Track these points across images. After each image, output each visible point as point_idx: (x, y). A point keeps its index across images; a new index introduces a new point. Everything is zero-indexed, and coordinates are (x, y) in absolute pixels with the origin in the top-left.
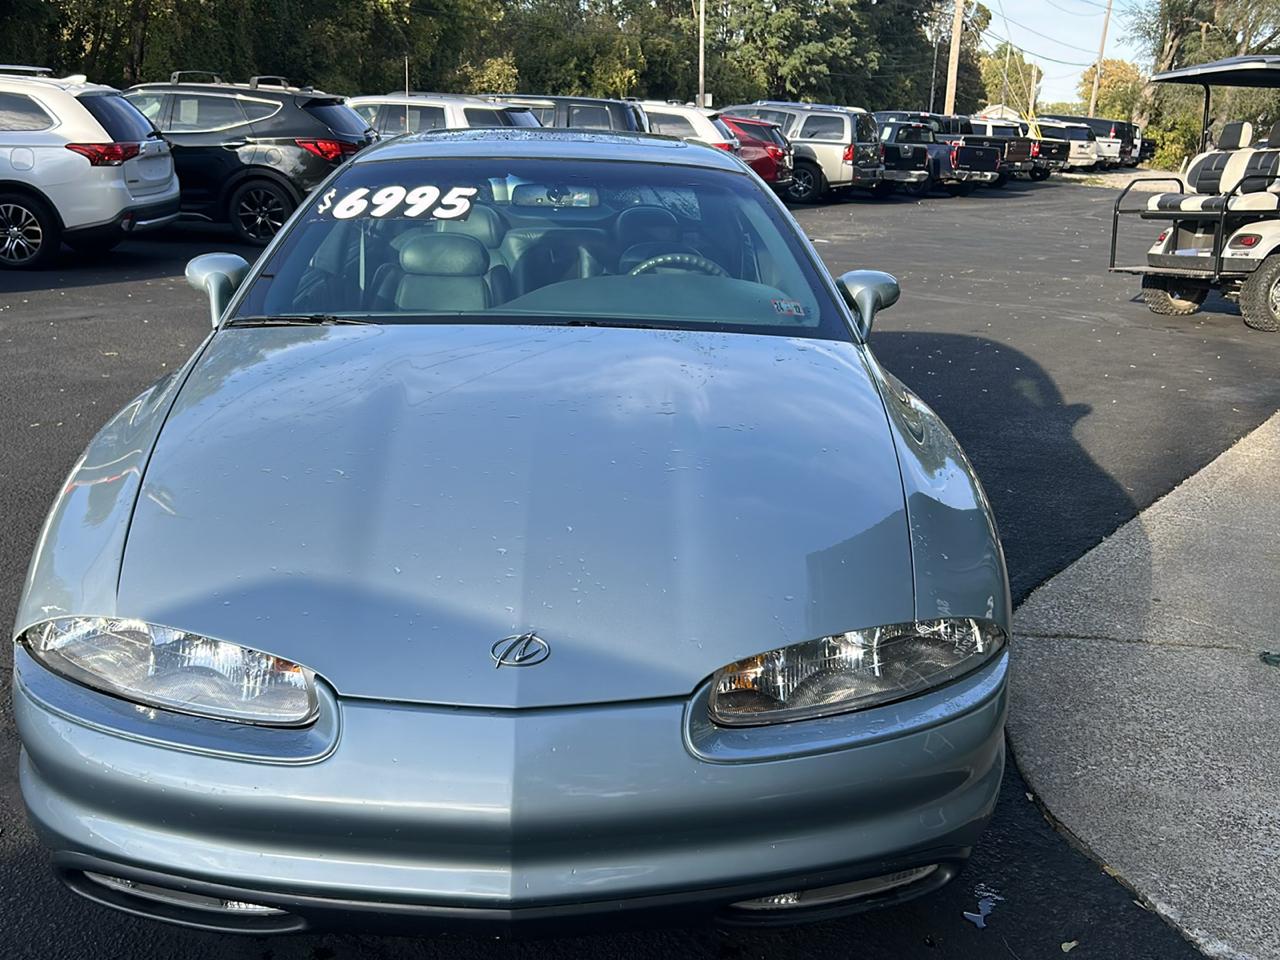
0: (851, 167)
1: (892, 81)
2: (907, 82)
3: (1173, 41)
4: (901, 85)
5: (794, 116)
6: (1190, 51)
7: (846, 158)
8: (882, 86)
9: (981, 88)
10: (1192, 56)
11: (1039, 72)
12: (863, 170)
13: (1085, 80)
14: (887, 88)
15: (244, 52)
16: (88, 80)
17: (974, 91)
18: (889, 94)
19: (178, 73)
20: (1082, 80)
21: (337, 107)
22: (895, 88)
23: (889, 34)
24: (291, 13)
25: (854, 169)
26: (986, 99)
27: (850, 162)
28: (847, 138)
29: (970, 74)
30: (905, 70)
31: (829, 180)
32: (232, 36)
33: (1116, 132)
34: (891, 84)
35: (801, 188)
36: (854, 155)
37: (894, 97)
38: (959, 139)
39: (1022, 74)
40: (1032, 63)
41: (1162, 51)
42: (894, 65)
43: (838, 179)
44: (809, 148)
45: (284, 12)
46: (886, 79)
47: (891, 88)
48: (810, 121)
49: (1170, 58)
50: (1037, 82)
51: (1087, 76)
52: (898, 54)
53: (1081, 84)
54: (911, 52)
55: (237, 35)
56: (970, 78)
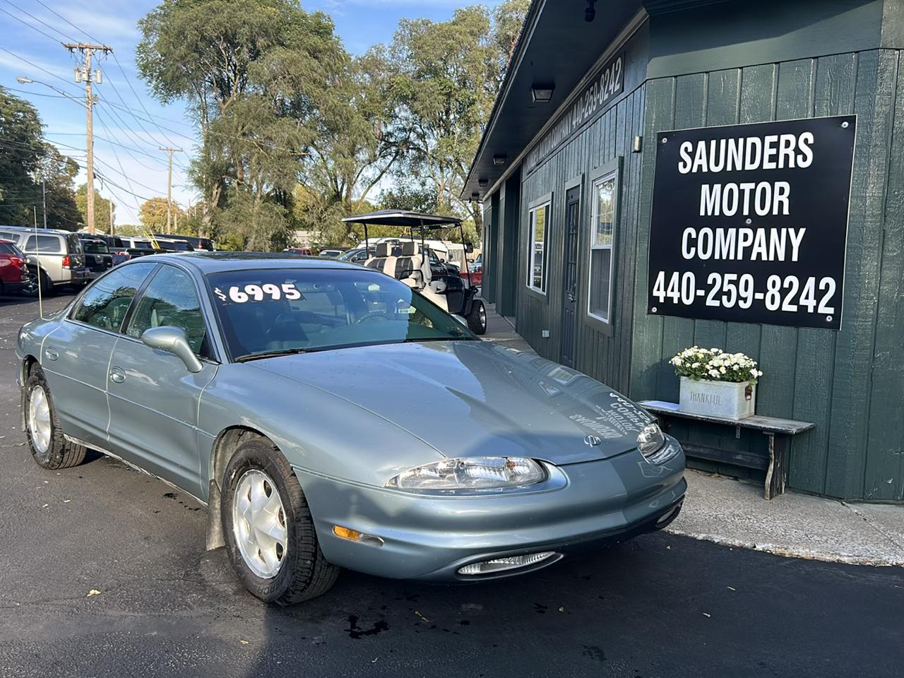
0: (70, 271)
1: (14, 209)
2: (26, 210)
3: (217, 189)
4: (21, 212)
5: (19, 236)
6: (231, 196)
7: (64, 264)
8: (7, 212)
9: (78, 215)
10: (233, 199)
11: (113, 205)
12: (78, 272)
13: (143, 210)
14: (10, 214)
17: (74, 217)
18: (13, 218)
20: (141, 211)
22: (17, 213)
23: (7, 176)
25: (72, 272)
26: (83, 223)
27: (68, 267)
28: (64, 251)
29: (70, 206)
30: (22, 202)
31: (53, 280)
33: (202, 245)
34: (13, 212)
35: (31, 286)
36: (69, 262)
37: (17, 221)
38: (124, 251)
39: (103, 207)
40: (108, 199)
41: (212, 195)
42: (13, 198)
43: (60, 279)
44: (34, 258)
46: (9, 208)
47: (13, 214)
48: (32, 239)
49: (217, 199)
50: (113, 211)
51: (144, 208)
52: (15, 190)
53: (141, 213)
54: (25, 189)
56: (70, 208)
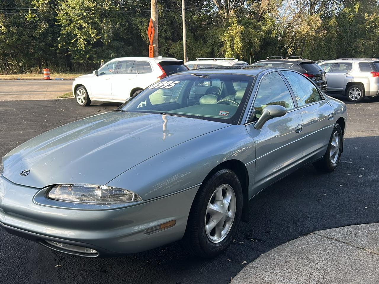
15: (333, 50)
16: (239, 60)
19: (269, 57)
21: (313, 64)
24: (350, 37)
32: (330, 46)
45: (348, 37)
55: (331, 45)
